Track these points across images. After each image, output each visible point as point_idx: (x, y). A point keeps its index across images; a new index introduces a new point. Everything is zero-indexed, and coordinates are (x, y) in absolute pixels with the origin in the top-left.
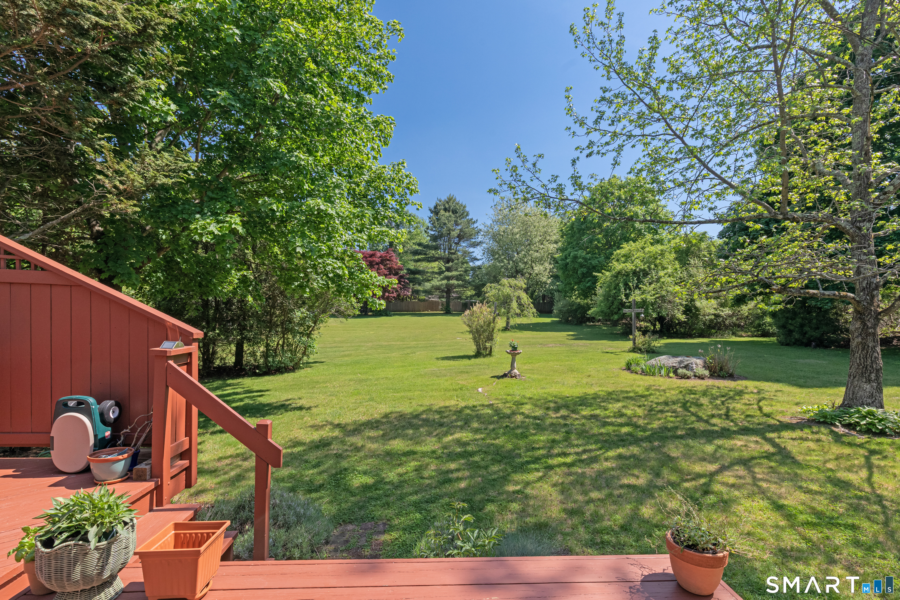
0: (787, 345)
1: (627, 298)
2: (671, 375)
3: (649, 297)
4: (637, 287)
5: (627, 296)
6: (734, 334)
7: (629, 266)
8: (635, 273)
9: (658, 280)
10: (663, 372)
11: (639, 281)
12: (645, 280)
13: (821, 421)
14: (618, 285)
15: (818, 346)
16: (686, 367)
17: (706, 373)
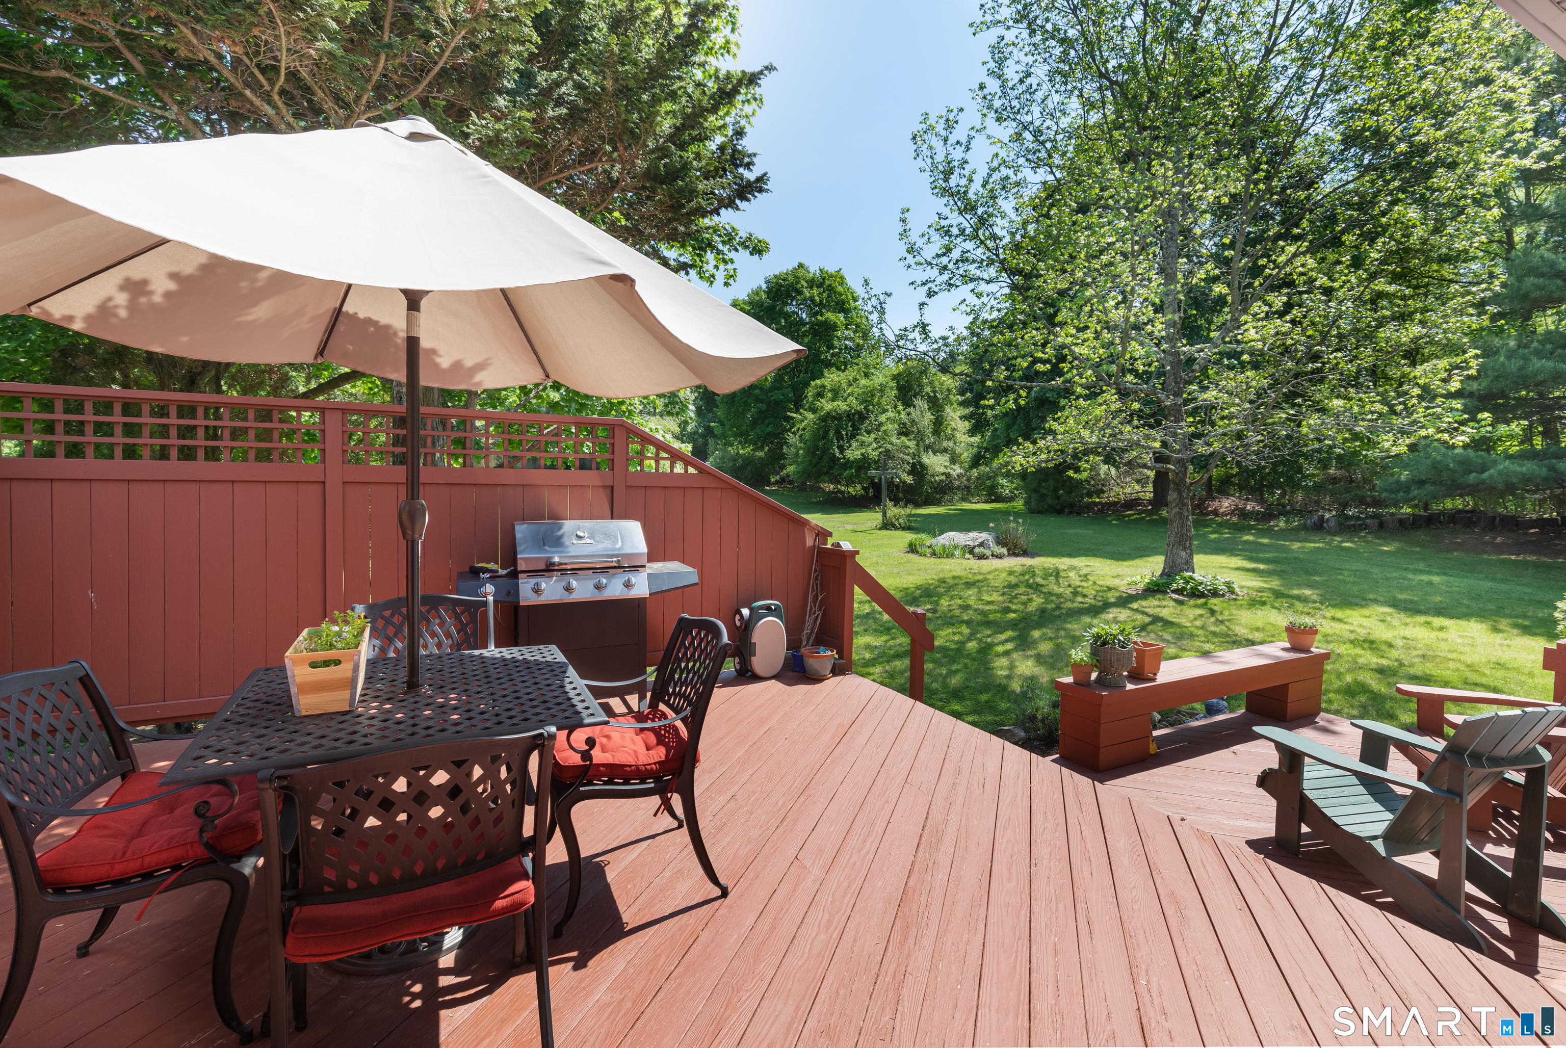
0: (1039, 512)
1: (841, 453)
2: (967, 556)
3: (870, 451)
4: (854, 436)
5: (841, 449)
6: (964, 499)
7: (842, 406)
8: (849, 416)
9: (878, 427)
10: (958, 553)
11: (855, 428)
12: (863, 427)
13: (1155, 589)
14: (827, 432)
15: (1071, 513)
16: (982, 545)
17: (1004, 551)
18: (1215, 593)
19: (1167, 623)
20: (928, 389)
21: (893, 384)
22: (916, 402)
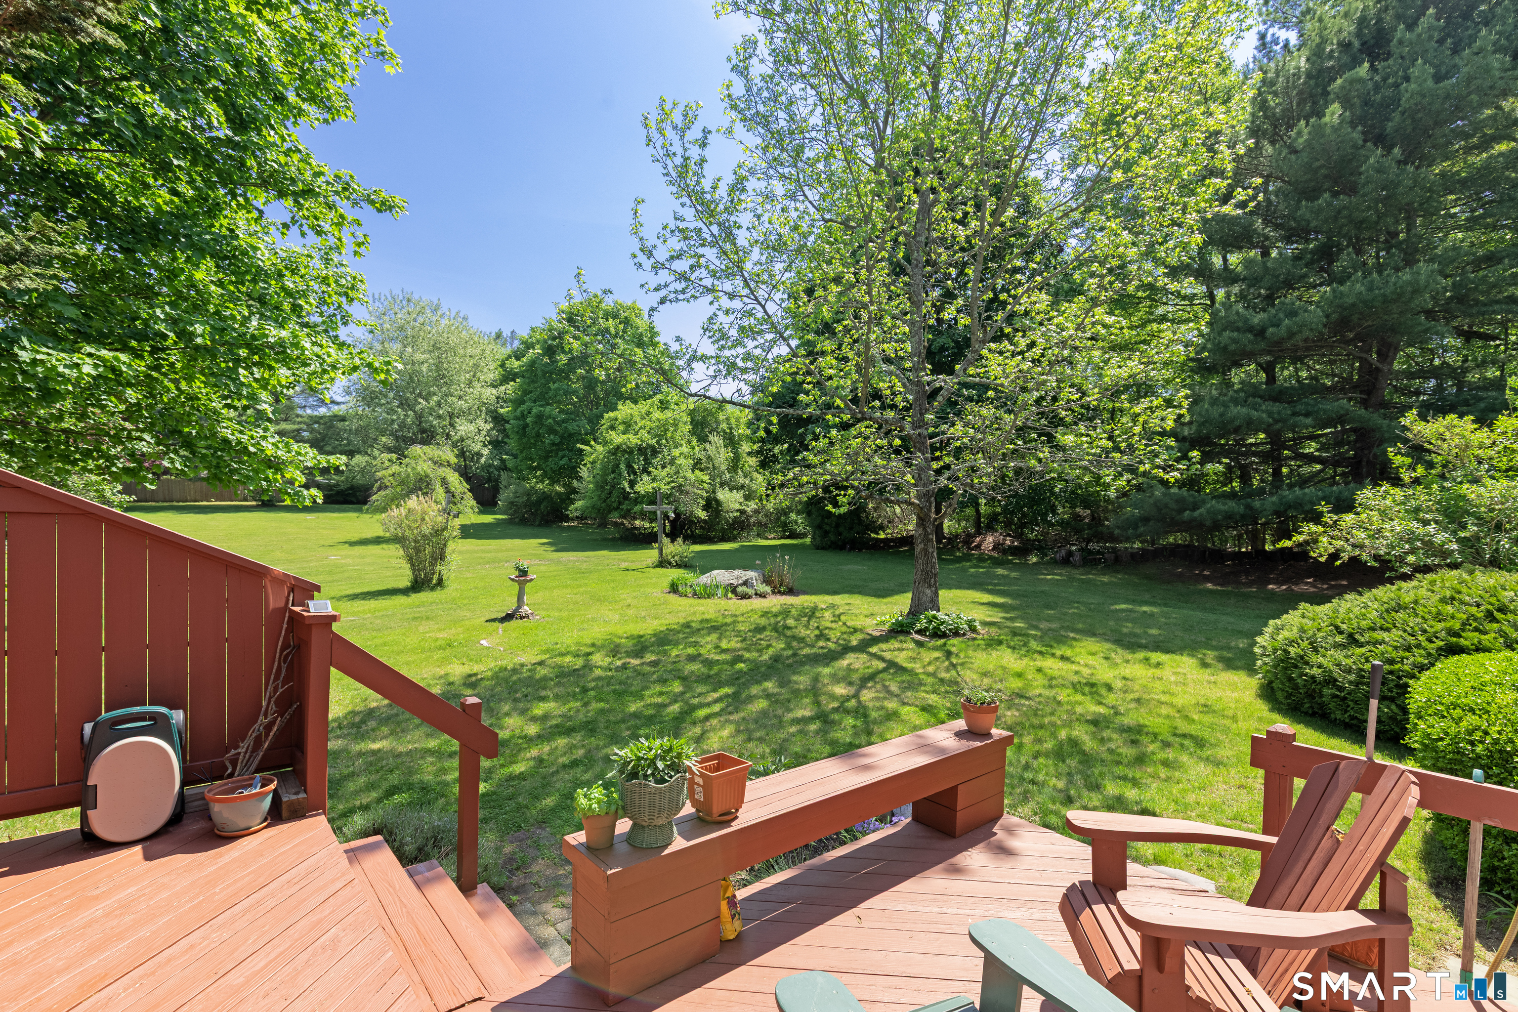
0: (823, 548)
1: (632, 487)
2: (730, 595)
3: (663, 486)
4: (645, 471)
5: (632, 484)
6: (759, 535)
7: (633, 440)
8: (641, 450)
9: (672, 462)
10: (720, 592)
11: (647, 462)
12: (655, 461)
13: (899, 630)
14: (617, 466)
15: (852, 549)
16: (745, 583)
17: (768, 589)
18: (956, 633)
20: (724, 426)
21: (686, 418)
22: (711, 438)
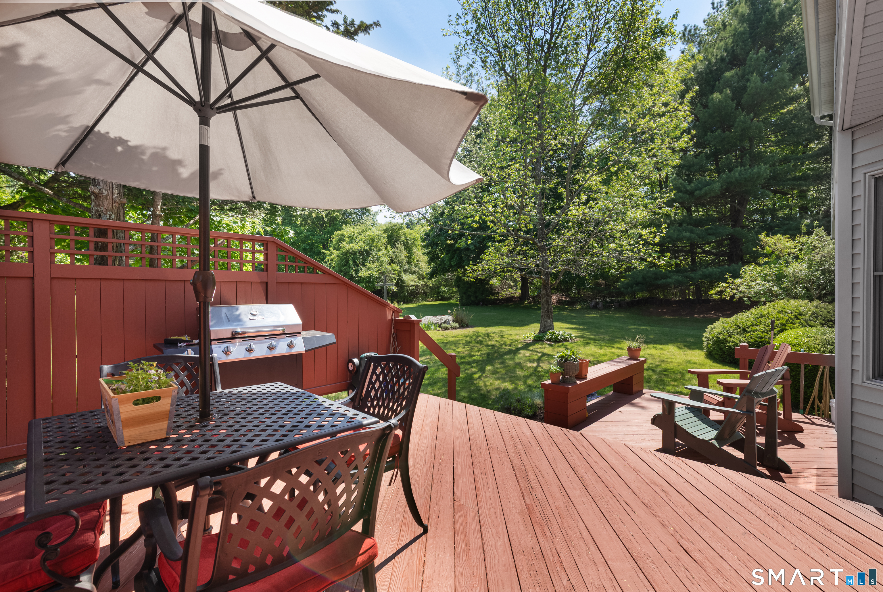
0: (467, 305)
1: (356, 274)
2: (438, 329)
3: (374, 273)
4: (364, 264)
5: (357, 272)
6: (424, 300)
7: (355, 247)
8: (361, 253)
9: (378, 259)
10: (433, 327)
11: (365, 260)
12: (369, 259)
13: (538, 340)
14: (347, 262)
15: (483, 305)
16: (445, 322)
17: (457, 325)
18: (566, 340)
19: (549, 356)
20: (403, 238)
21: (385, 235)
22: (397, 245)
